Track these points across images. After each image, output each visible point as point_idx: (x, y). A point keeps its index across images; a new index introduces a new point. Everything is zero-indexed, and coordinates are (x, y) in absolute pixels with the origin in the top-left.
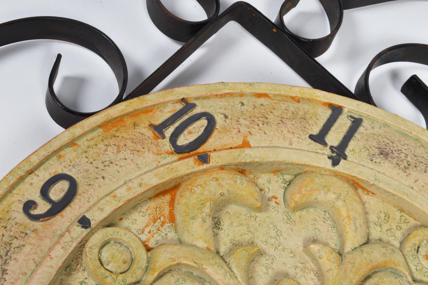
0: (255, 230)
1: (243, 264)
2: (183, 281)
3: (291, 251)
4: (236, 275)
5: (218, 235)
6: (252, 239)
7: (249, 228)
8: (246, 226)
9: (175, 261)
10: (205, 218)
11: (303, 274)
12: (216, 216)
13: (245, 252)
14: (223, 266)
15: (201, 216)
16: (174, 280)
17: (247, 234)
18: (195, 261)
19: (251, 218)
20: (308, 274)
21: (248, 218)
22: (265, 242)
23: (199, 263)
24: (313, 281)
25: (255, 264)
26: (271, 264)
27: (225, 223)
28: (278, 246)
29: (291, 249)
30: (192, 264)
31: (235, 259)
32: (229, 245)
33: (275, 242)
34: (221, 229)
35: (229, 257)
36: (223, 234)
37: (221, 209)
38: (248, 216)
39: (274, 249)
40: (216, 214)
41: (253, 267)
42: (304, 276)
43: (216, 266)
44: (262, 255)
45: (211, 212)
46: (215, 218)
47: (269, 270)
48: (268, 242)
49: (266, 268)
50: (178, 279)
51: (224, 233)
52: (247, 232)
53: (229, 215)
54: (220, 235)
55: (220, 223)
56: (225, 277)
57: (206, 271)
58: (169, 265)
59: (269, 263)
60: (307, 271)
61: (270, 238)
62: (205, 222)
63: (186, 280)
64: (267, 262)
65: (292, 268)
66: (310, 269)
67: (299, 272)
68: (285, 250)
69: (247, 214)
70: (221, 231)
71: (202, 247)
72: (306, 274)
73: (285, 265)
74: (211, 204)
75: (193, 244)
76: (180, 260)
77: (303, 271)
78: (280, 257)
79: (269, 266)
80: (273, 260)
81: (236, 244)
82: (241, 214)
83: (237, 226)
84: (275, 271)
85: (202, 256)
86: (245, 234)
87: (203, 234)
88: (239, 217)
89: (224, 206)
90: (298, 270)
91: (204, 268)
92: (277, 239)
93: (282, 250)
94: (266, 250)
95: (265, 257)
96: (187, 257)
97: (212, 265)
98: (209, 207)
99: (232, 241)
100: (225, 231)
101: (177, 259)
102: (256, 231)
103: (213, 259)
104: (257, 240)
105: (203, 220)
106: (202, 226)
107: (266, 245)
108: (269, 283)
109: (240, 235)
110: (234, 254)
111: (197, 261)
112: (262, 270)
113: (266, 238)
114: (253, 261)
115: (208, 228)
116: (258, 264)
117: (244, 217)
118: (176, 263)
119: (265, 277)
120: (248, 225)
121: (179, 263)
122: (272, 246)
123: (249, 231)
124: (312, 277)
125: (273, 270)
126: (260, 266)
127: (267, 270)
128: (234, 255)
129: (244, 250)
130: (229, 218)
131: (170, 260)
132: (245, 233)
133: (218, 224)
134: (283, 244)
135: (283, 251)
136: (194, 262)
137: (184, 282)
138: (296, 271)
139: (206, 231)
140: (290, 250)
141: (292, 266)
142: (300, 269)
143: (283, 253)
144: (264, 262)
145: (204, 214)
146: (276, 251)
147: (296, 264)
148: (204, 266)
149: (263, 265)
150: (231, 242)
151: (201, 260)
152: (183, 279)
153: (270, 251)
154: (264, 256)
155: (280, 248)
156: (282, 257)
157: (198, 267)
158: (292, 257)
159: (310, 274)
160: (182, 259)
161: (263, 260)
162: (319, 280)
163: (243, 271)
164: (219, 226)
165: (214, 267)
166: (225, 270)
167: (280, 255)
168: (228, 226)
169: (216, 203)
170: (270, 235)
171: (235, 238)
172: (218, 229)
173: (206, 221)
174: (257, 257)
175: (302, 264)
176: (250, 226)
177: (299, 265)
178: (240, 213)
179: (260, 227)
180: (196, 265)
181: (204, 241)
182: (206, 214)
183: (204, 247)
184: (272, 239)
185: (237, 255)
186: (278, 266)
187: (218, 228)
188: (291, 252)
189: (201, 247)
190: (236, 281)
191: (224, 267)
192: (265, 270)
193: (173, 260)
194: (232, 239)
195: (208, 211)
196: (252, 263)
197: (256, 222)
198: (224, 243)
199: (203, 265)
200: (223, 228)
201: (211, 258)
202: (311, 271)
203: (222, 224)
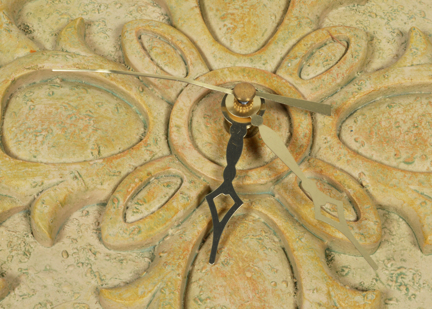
0: (67, 10)
1: (76, 40)
2: (30, 94)
3: (115, 2)
4: (77, 53)
5: (35, 37)
6: (70, 18)
7: (60, 12)
8: (56, 12)
9: (8, 81)
10: (8, 28)
11: (141, 14)
12: (19, 24)
13: (70, 29)
14: (58, 53)
15: (2, 29)
16: (21, 99)
17: (62, 18)
18: (28, 67)
19: (54, 3)
20: (146, 10)
21: (52, 5)
22: (84, 12)
23: (33, 66)
24: (156, 13)
25: (89, 37)
26: (105, 27)
27: (33, 23)
28: (99, 8)
29: (114, 1)
30: (26, 72)
31: (65, 41)
32: (51, 39)
33: (94, 6)
34: (32, 31)
35: (58, 45)
36: (39, 34)
37: (19, 16)
38: (51, 3)
39: (97, 12)
40: (18, 22)
41: (90, 40)
42: (144, 14)
43: (51, 58)
44: (90, 25)
45: (10, 19)
46: (20, 26)
47: (107, 33)
48: (87, 11)
49: (103, 33)
50: (25, 95)
51: (38, 32)
52: (61, 17)
53: (31, 15)
54: (36, 36)
55: (28, 26)
56: (67, 61)
57: (45, 68)
58: (5, 88)
59: (102, 27)
60: (142, 8)
61: (86, 7)
62: (11, 31)
63: (32, 91)
64: (99, 28)
65: (127, 16)
66: (144, 5)
67: (137, 14)
68: (109, 6)
69: (48, 2)
70: (34, 33)
71: (26, 54)
72: (144, 12)
73: (119, 18)
74: (4, 13)
75: (15, 58)
76: (11, 77)
77: (139, 10)
78: (108, 15)
79: (104, 29)
80: (104, 22)
81: (57, 33)
82: (42, 6)
83: (47, 18)
84: (113, 30)
85: (31, 60)
86: (60, 20)
87: (18, 42)
88: (42, 10)
89: (20, 11)
90: (135, 14)
91: (41, 67)
92: (94, 2)
93: (105, 8)
94: (90, 19)
95: (95, 25)
96: (17, 70)
97: (47, 59)
98: (4, 16)
99: (52, 33)
100: (38, 30)
101: (8, 78)
102: (69, 10)
103: (44, 55)
104: (75, 16)
105: (8, 31)
106: (11, 37)
107: (87, 14)
108: (115, 43)
109: (56, 23)
110: (60, 39)
111: (29, 66)
112: (101, 37)
113: (83, 8)
114: (85, 36)
115: (18, 34)
116: (92, 35)
117: (48, 6)
118: (10, 82)
119: (108, 41)
120: (56, 10)
121: (13, 79)
122: (93, 11)
123: (62, 14)
124: (151, 10)
125: (111, 30)
126: (96, 35)
127: (105, 33)
128: (62, 39)
129: (68, 28)
130: (34, 17)
131: (2, 84)
132: (59, 18)
133: (27, 29)
134: (103, 2)
135: (107, 8)
136: (27, 69)
137: (32, 93)
138: (133, 15)
139: (18, 38)
140: (113, 3)
141: (127, 14)
142: (136, 11)
143: (108, 10)
144: (97, 29)
145: (5, 25)
146: (100, 13)
147: (128, 10)
148: (40, 65)
149: (98, 33)
150: (52, 35)
151: (32, 63)
152: (29, 93)
153: (95, 16)
154: (92, 24)
155: (102, 7)
156: (111, 13)
157: (34, 70)
158: (120, 7)
159: (148, 8)
160: (13, 75)
161: (95, 29)
162: (160, 8)
163: (81, 45)
164: (29, 29)
165: (49, 60)
166: (62, 56)
167: (108, 14)
168: (38, 24)
169: (9, 9)
170: (84, 4)
171: (53, 30)
172: (31, 33)
173: (11, 29)
174: (87, 30)
175: (134, 5)
176: (58, 10)
177: (132, 8)
178: (40, 6)
179: (69, 3)
180: (31, 71)
181: (23, 48)
182: (7, 24)
183: (27, 53)
184: (89, 6)
185: (64, 37)
186: (113, 24)
187: (29, 32)
188: (116, 4)
189: (24, 55)
190: (80, 57)
191: (60, 54)
192: (104, 35)
193: (6, 81)
194: (51, 32)
195: (6, 20)
196: (87, 38)
197: (62, 3)
198: (45, 40)
199: (37, 65)
200: (34, 28)
201: (40, 55)
202: (147, 5)
203: (30, 26)
